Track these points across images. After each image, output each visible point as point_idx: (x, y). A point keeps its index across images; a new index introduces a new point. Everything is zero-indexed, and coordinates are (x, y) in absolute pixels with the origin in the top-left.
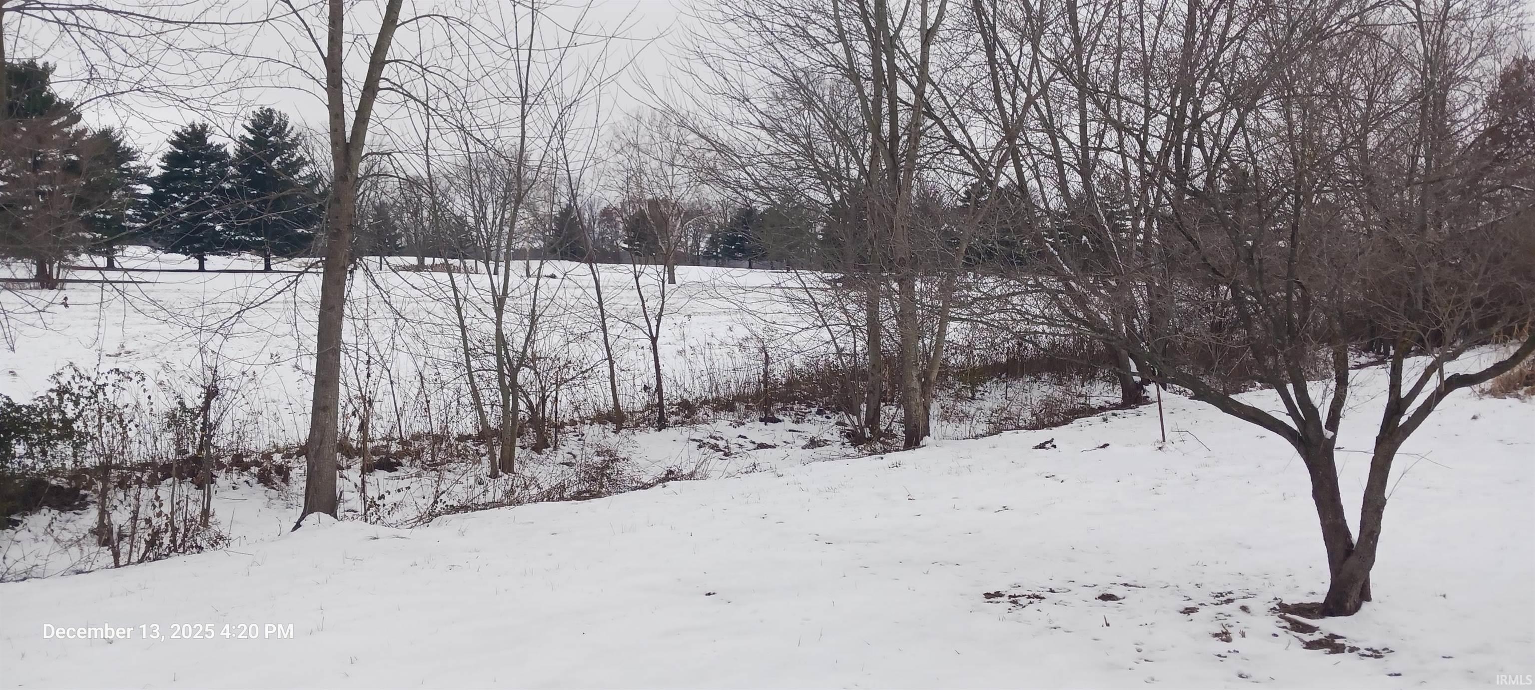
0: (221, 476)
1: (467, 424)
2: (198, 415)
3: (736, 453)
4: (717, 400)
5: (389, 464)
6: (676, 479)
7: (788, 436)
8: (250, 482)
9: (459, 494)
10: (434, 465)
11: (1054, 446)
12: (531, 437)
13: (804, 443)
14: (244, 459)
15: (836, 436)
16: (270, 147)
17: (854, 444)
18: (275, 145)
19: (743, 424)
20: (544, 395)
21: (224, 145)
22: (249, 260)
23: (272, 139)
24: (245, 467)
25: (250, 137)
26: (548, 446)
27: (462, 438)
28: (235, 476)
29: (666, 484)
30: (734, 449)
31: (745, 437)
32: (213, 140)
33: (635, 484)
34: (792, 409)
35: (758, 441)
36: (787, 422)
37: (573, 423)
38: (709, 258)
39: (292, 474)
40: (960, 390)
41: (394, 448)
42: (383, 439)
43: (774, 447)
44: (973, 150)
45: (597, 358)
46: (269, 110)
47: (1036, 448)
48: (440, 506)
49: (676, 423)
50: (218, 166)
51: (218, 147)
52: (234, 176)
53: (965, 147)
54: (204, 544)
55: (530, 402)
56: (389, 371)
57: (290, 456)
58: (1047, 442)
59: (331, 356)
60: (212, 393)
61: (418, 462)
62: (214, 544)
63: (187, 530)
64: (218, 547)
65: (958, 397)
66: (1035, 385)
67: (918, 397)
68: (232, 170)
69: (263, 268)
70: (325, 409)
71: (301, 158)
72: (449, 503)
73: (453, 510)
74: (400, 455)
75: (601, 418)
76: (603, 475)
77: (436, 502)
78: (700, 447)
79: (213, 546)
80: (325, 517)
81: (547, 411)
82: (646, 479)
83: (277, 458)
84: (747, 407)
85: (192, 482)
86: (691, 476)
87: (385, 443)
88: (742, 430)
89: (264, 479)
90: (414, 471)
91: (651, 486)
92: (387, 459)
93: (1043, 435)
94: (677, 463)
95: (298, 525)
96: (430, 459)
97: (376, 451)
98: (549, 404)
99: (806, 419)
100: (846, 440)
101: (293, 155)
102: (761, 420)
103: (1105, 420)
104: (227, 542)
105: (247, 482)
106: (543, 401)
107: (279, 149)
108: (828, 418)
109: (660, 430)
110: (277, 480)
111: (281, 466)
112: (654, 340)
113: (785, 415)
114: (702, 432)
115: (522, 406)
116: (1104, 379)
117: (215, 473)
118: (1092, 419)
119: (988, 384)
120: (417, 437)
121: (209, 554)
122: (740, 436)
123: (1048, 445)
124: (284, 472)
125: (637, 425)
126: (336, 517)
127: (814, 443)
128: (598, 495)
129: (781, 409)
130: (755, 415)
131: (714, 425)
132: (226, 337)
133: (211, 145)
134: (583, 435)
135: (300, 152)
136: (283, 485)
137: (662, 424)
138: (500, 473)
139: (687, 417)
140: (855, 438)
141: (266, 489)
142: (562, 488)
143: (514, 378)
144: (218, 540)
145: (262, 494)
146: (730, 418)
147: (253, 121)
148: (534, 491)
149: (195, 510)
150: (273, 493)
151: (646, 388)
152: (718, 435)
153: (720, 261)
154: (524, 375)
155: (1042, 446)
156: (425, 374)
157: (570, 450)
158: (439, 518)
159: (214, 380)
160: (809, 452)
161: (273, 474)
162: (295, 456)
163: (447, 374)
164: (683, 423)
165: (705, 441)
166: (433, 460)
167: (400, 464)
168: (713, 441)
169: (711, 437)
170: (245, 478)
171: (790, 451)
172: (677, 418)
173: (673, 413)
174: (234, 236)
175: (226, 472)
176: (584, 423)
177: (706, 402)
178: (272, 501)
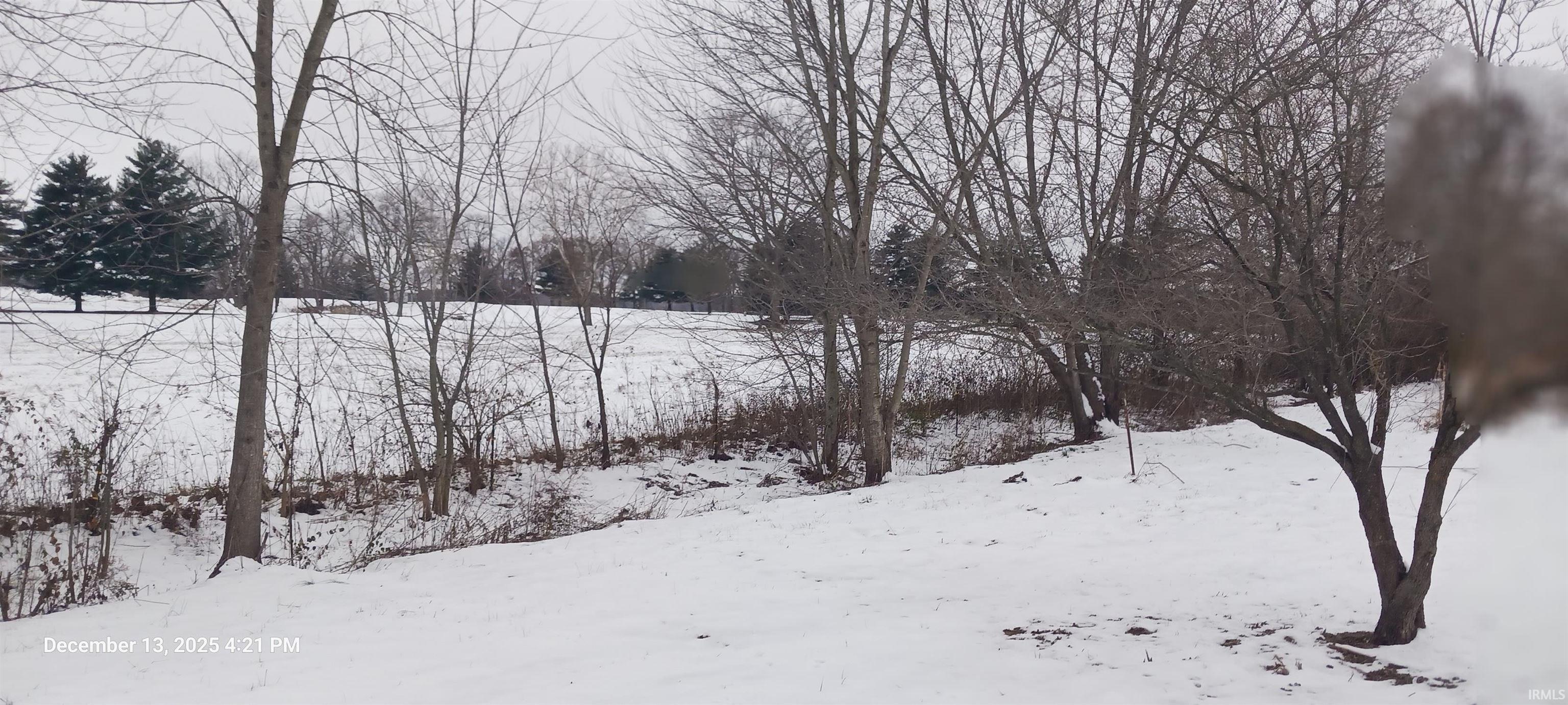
0: (118, 519)
1: (395, 464)
2: (94, 453)
3: (688, 492)
4: (662, 437)
5: (310, 507)
6: (631, 519)
7: (742, 474)
8: (154, 527)
9: (395, 536)
10: (359, 508)
11: (1025, 480)
12: (464, 478)
13: (759, 481)
14: (146, 503)
15: (791, 475)
16: (157, 181)
17: (812, 482)
18: (162, 179)
19: (692, 462)
20: (478, 432)
21: (106, 178)
22: (131, 301)
23: (159, 172)
24: (146, 511)
25: (136, 170)
26: (483, 487)
27: (389, 479)
28: (135, 521)
29: (621, 523)
30: (686, 487)
31: (695, 476)
32: (93, 172)
33: (586, 525)
34: (741, 446)
35: (709, 480)
36: (738, 460)
37: (508, 462)
38: (625, 300)
39: (203, 517)
40: (910, 427)
41: (315, 489)
42: (302, 480)
43: (727, 485)
44: (923, 179)
45: (538, 391)
46: (157, 142)
47: (1006, 481)
48: (376, 549)
49: (621, 461)
50: (100, 201)
51: (99, 180)
52: (116, 211)
53: (914, 175)
54: (107, 593)
55: (464, 438)
56: (310, 404)
57: (198, 498)
58: (1017, 476)
59: (256, 381)
60: (110, 429)
61: (342, 504)
62: (119, 594)
63: (87, 578)
64: (124, 597)
65: (909, 434)
66: (984, 422)
67: (879, 430)
68: (114, 204)
69: (147, 309)
70: (249, 440)
71: (191, 194)
72: (385, 546)
73: (391, 553)
74: (320, 497)
75: (539, 457)
76: (552, 515)
77: (371, 545)
78: (648, 486)
79: (118, 596)
80: (249, 562)
81: (482, 449)
82: (599, 519)
83: (184, 501)
84: (695, 445)
85: (86, 528)
86: (647, 515)
87: (305, 484)
88: (691, 468)
89: (170, 523)
90: (339, 513)
91: (602, 526)
92: (308, 501)
93: (1009, 470)
94: (632, 501)
95: (216, 572)
96: (355, 501)
97: (294, 492)
98: (484, 441)
99: (757, 457)
100: (802, 478)
101: (183, 190)
102: (711, 458)
103: (1065, 455)
104: (134, 591)
105: (150, 527)
106: (478, 437)
107: (168, 183)
108: (780, 455)
109: (604, 468)
110: (185, 524)
111: (189, 509)
112: (598, 372)
113: (735, 452)
114: (651, 470)
115: (456, 443)
116: (1050, 416)
117: (112, 517)
118: (1051, 454)
119: (937, 420)
120: (338, 478)
121: (113, 605)
122: (690, 474)
123: (1018, 479)
124: (193, 517)
125: (579, 464)
126: (260, 562)
127: (768, 481)
128: (547, 536)
129: (730, 447)
130: (705, 453)
131: (661, 463)
132: (129, 363)
133: (92, 178)
134: (520, 474)
135: (191, 186)
136: (193, 530)
137: (606, 464)
138: (434, 516)
139: (632, 455)
140: (811, 476)
141: (173, 534)
142: (506, 528)
143: (448, 413)
144: (123, 589)
145: (167, 540)
146: (678, 455)
147: (139, 154)
148: (478, 533)
149: (93, 558)
150: (180, 539)
151: (588, 424)
152: (667, 473)
153: (637, 304)
154: (459, 409)
155: (1012, 480)
156: (349, 409)
157: (507, 490)
158: (375, 563)
159: (115, 414)
160: (764, 490)
161: (180, 519)
162: (204, 499)
163: (373, 408)
164: (627, 462)
165: (654, 479)
166: (358, 501)
167: (323, 507)
168: (662, 480)
169: (659, 475)
170: (148, 522)
171: (745, 490)
172: (622, 456)
173: (616, 451)
174: (116, 274)
175: (125, 516)
176: (520, 462)
177: (650, 440)
178: (179, 548)
